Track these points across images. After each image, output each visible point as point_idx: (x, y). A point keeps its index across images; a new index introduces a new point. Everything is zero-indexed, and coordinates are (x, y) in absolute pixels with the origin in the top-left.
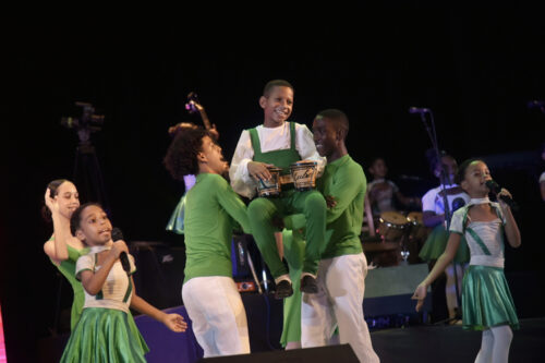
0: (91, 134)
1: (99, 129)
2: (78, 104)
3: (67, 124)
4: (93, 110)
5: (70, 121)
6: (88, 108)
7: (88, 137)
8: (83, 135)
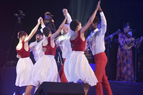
0: (21, 19)
1: (23, 18)
2: (19, 11)
3: (15, 15)
4: (23, 13)
5: (16, 14)
6: (21, 12)
7: (20, 19)
8: (19, 19)
